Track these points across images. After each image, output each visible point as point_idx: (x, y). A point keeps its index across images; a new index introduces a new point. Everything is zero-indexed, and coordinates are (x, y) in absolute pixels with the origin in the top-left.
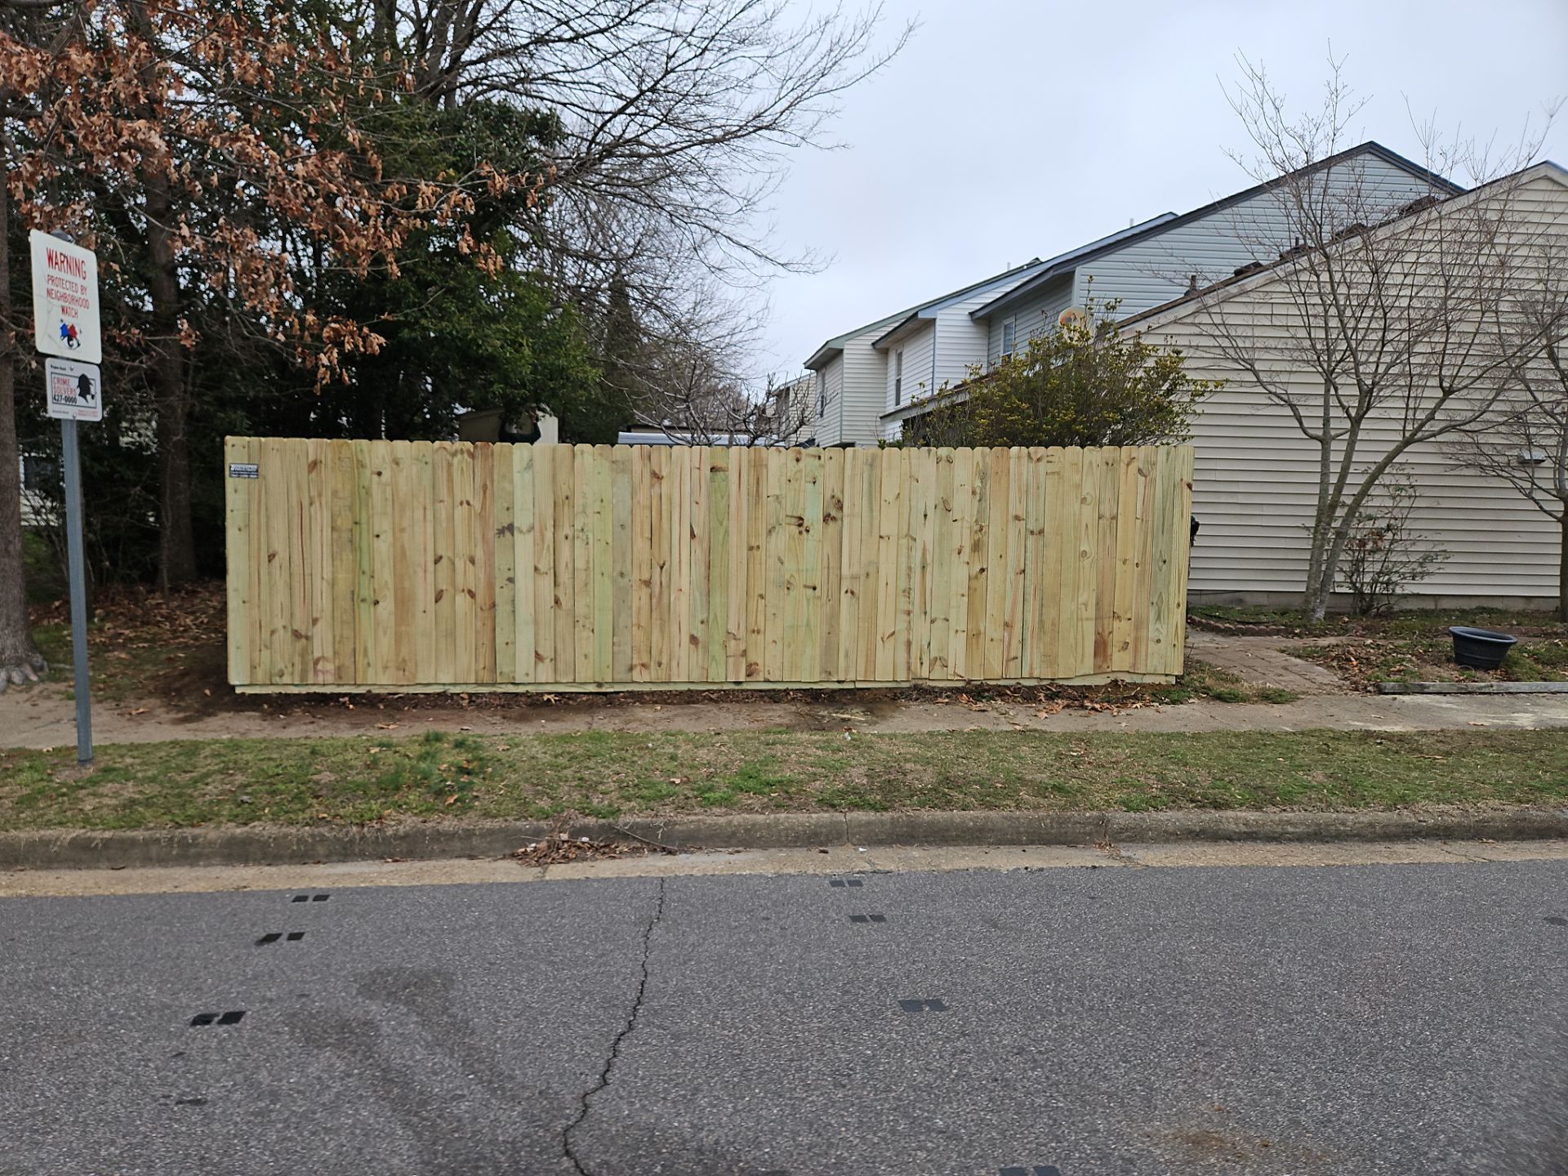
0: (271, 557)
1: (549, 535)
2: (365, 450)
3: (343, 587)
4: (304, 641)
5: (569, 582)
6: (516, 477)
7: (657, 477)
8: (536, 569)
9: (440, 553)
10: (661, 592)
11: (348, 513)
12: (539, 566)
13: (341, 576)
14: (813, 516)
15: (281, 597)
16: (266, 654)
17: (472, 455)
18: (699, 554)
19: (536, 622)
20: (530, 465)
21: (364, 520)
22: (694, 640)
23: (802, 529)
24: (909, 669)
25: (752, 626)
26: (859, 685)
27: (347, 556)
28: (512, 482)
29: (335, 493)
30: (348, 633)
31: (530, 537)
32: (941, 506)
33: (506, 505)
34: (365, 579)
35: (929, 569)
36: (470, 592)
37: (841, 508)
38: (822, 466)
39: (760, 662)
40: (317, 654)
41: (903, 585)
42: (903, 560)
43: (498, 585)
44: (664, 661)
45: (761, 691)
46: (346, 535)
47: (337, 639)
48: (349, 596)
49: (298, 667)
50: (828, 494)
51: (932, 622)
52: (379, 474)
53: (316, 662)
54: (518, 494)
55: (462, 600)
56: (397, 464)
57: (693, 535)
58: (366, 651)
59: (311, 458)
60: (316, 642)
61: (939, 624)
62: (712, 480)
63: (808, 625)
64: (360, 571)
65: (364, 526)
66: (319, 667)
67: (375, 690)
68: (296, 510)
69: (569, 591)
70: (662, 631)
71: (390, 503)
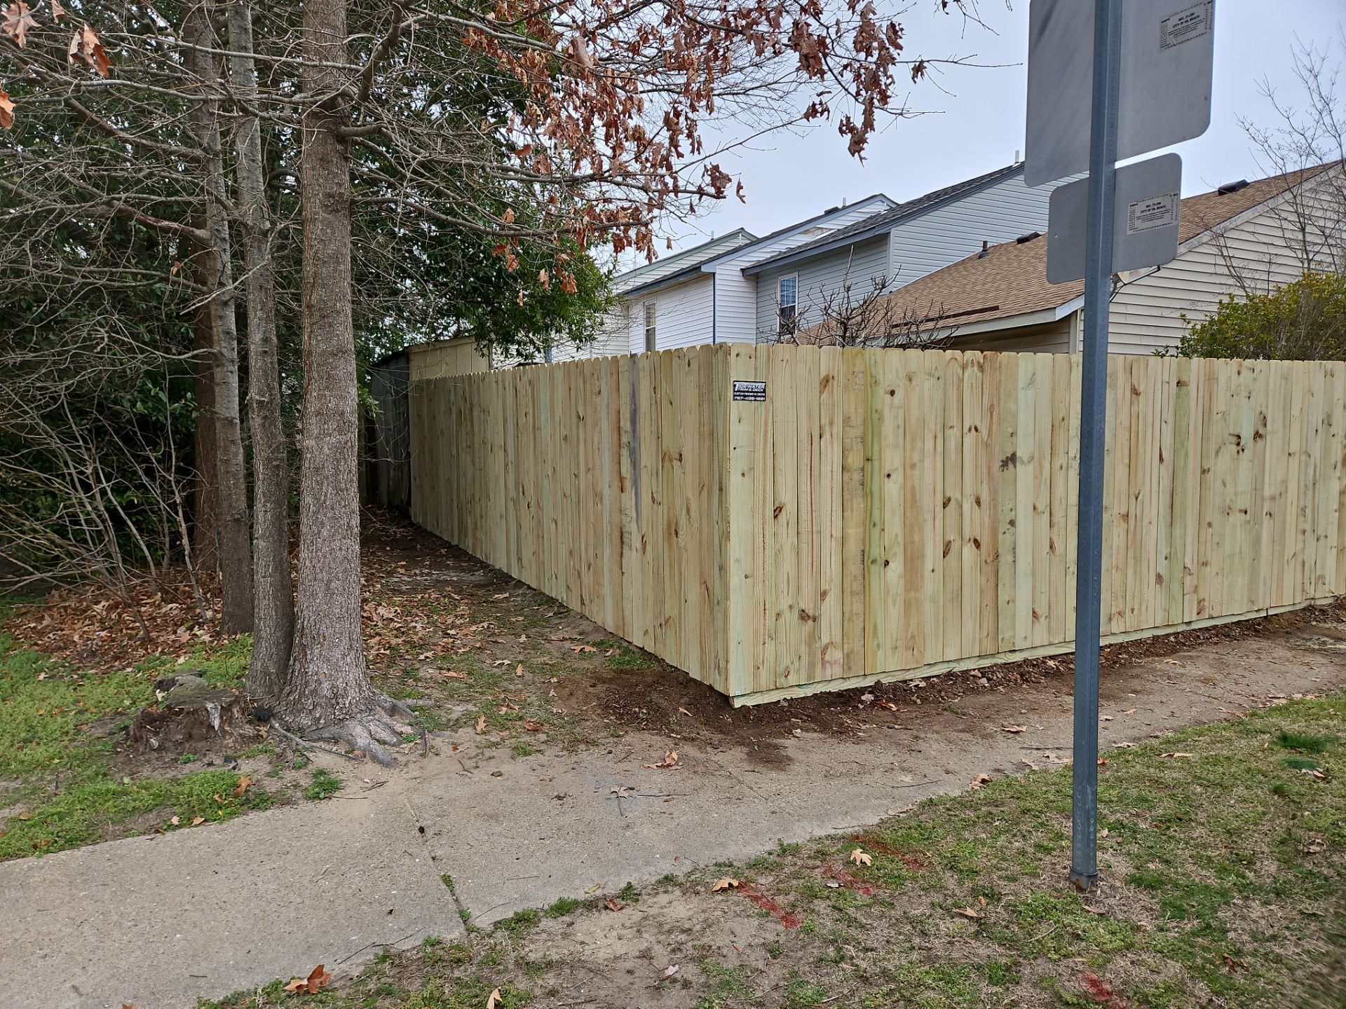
0: (778, 511)
1: (1047, 465)
2: (879, 361)
3: (853, 548)
4: (810, 622)
5: (1062, 520)
6: (1021, 395)
7: (1135, 392)
8: (1035, 508)
9: (948, 494)
10: (1135, 526)
11: (860, 446)
12: (1037, 505)
13: (851, 531)
14: (1247, 435)
15: (788, 566)
16: (770, 646)
17: (981, 368)
18: (1165, 483)
19: (1034, 574)
20: (1032, 382)
21: (875, 457)
22: (1159, 578)
23: (1240, 448)
24: (1303, 590)
25: (1203, 559)
26: (1271, 612)
27: (858, 504)
28: (1016, 401)
29: (846, 420)
30: (858, 607)
31: (1030, 468)
32: (1325, 422)
33: (1010, 430)
34: (876, 532)
35: (1317, 486)
36: (976, 541)
37: (1265, 425)
38: (1255, 379)
39: (1207, 598)
40: (825, 640)
41: (1302, 503)
42: (1302, 477)
43: (1001, 530)
44: (1136, 607)
45: (1207, 629)
46: (857, 476)
47: (847, 615)
48: (859, 558)
49: (805, 660)
50: (1258, 412)
51: (1318, 540)
52: (892, 393)
53: (824, 653)
54: (1021, 415)
55: (968, 550)
56: (910, 380)
57: (1161, 459)
58: (875, 627)
59: (823, 374)
60: (824, 622)
61: (1322, 540)
62: (1178, 397)
63: (1241, 552)
64: (870, 523)
65: (876, 463)
66: (827, 657)
67: (886, 680)
68: (805, 445)
69: (1062, 532)
70: (1135, 572)
71: (902, 430)
